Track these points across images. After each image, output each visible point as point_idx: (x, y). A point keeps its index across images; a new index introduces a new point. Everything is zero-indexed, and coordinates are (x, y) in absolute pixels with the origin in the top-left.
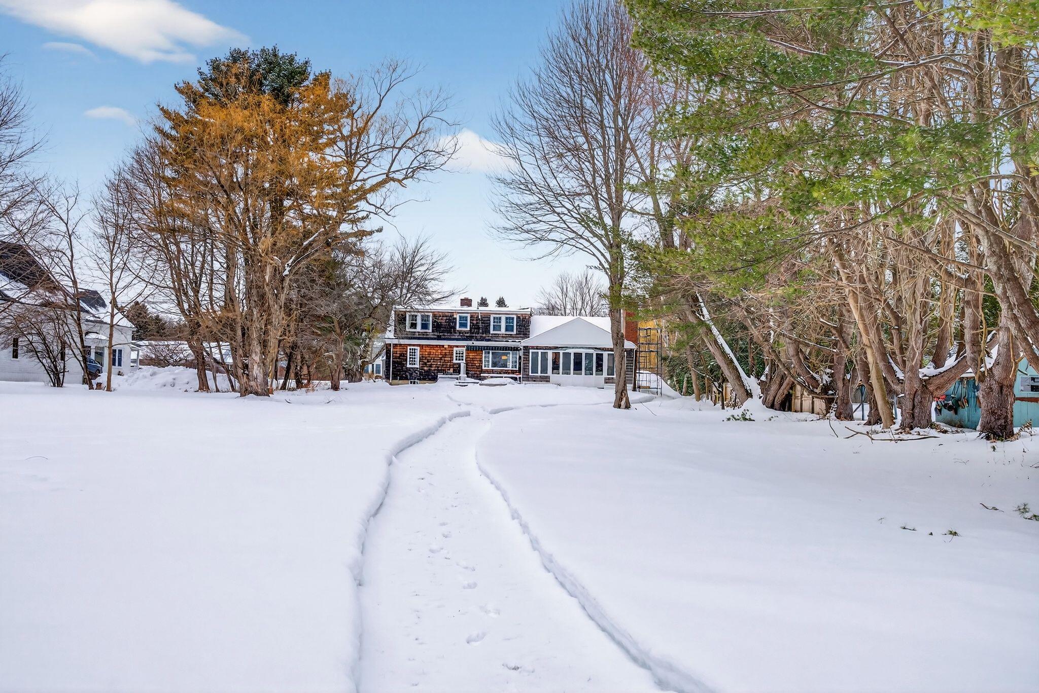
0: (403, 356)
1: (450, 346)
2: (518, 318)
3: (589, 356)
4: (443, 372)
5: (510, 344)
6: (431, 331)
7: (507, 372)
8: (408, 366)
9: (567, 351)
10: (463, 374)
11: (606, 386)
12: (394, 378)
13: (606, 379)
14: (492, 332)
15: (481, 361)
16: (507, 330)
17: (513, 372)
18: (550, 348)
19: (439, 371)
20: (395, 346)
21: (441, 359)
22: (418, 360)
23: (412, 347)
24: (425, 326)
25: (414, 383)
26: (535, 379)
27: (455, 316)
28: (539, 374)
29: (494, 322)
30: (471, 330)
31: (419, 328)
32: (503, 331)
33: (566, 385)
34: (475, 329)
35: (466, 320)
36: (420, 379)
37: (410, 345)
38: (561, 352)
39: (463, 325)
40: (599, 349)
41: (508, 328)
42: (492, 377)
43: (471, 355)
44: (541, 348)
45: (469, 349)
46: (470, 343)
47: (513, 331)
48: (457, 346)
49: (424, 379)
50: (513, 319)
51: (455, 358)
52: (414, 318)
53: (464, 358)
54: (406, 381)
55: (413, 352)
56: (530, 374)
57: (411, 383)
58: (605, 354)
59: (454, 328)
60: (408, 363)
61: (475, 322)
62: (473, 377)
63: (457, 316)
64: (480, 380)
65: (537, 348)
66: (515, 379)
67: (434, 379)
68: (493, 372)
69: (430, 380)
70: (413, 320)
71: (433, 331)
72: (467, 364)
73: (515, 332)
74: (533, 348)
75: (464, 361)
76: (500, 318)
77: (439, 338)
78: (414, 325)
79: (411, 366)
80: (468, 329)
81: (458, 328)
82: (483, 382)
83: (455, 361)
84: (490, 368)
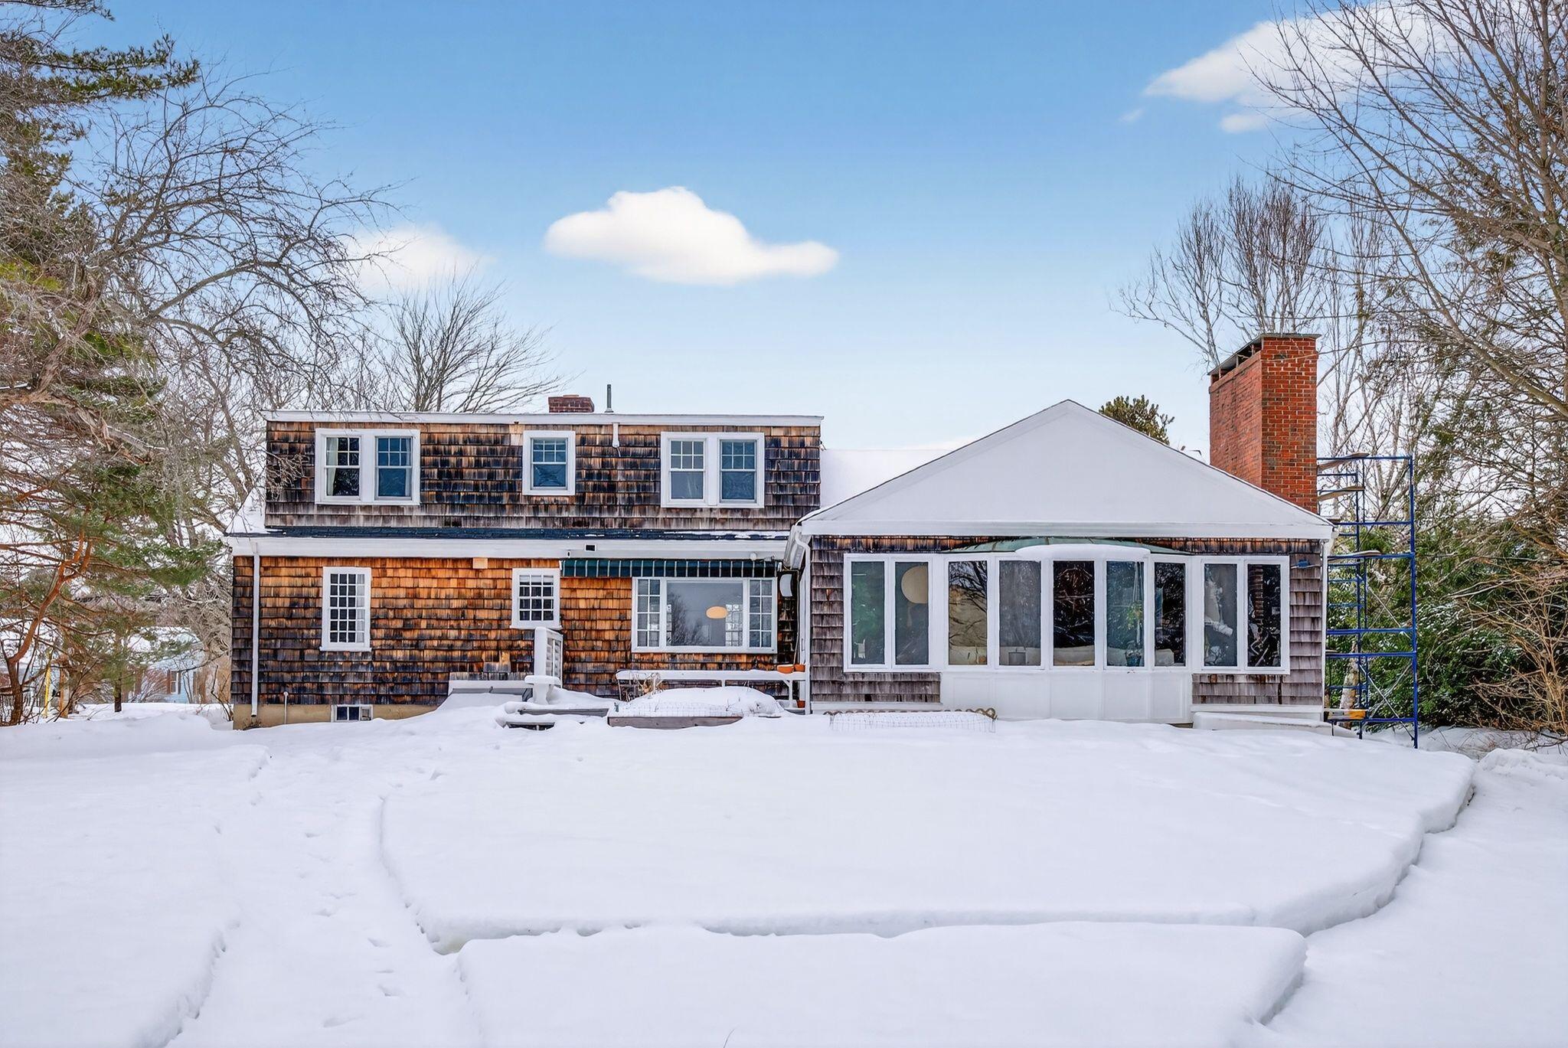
0: (303, 605)
1: (499, 563)
2: (773, 443)
3: (1124, 574)
4: (473, 668)
5: (741, 549)
6: (416, 500)
7: (729, 662)
8: (327, 645)
9: (1026, 553)
10: (544, 676)
11: (1205, 714)
12: (271, 698)
13: (1198, 682)
14: (667, 500)
15: (624, 619)
16: (726, 493)
17: (755, 661)
18: (939, 545)
19: (452, 666)
20: (272, 563)
21: (460, 615)
22: (364, 621)
23: (339, 570)
24: (391, 483)
25: (354, 714)
26: (870, 691)
27: (515, 441)
28: (889, 665)
29: (675, 462)
30: (580, 498)
31: (368, 492)
32: (712, 496)
33: (1022, 714)
34: (596, 488)
35: (562, 457)
36: (377, 700)
37: (330, 560)
38: (993, 561)
39: (548, 476)
40: (1167, 543)
41: (735, 485)
42: (667, 685)
43: (588, 595)
44: (896, 545)
45: (573, 569)
46: (575, 548)
47: (752, 496)
48: (527, 562)
49: (394, 699)
50: (751, 446)
51: (516, 610)
52: (348, 449)
53: (556, 611)
54: (319, 710)
55: (345, 588)
56: (849, 667)
57: (341, 714)
58: (1195, 567)
59: (514, 487)
60: (326, 631)
61: (596, 463)
62: (590, 685)
63: (523, 440)
64: (615, 695)
65: (877, 545)
66: (774, 689)
67: (433, 695)
68: (673, 662)
69: (415, 700)
70: (342, 459)
71: (424, 504)
72: (567, 634)
73: (760, 502)
74: (857, 543)
75: (556, 623)
76: (699, 447)
77: (452, 530)
78: (345, 483)
79: (339, 646)
80: (571, 491)
81: (527, 488)
82: (628, 709)
83: (517, 623)
84: (664, 647)
